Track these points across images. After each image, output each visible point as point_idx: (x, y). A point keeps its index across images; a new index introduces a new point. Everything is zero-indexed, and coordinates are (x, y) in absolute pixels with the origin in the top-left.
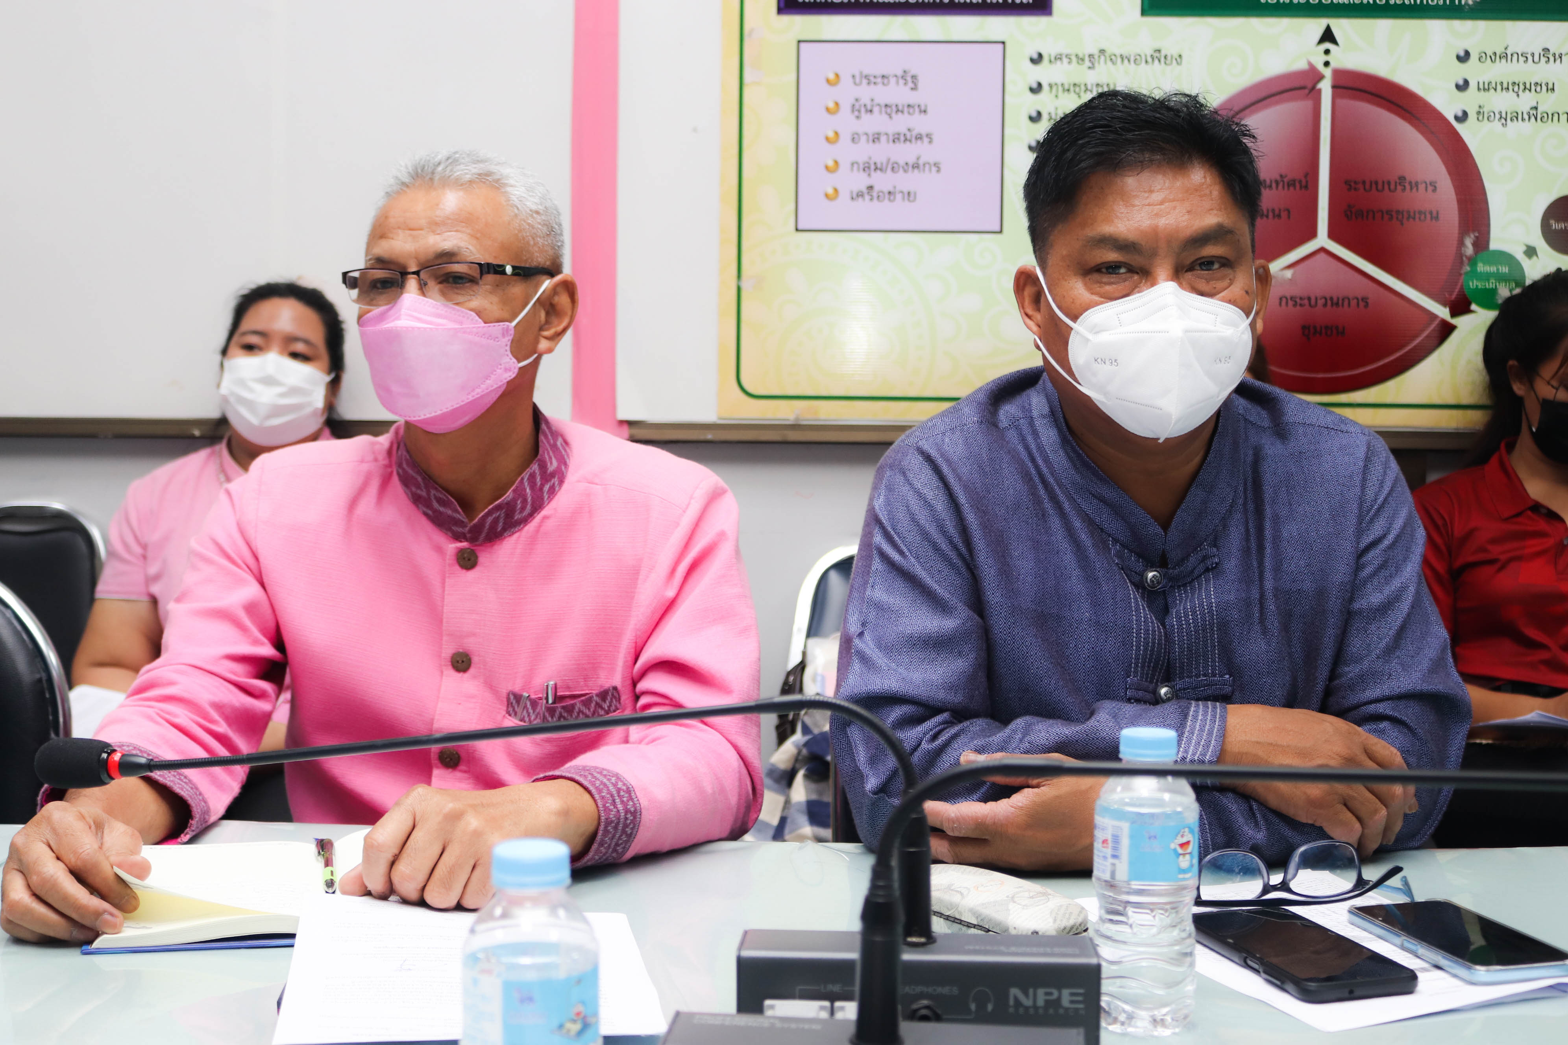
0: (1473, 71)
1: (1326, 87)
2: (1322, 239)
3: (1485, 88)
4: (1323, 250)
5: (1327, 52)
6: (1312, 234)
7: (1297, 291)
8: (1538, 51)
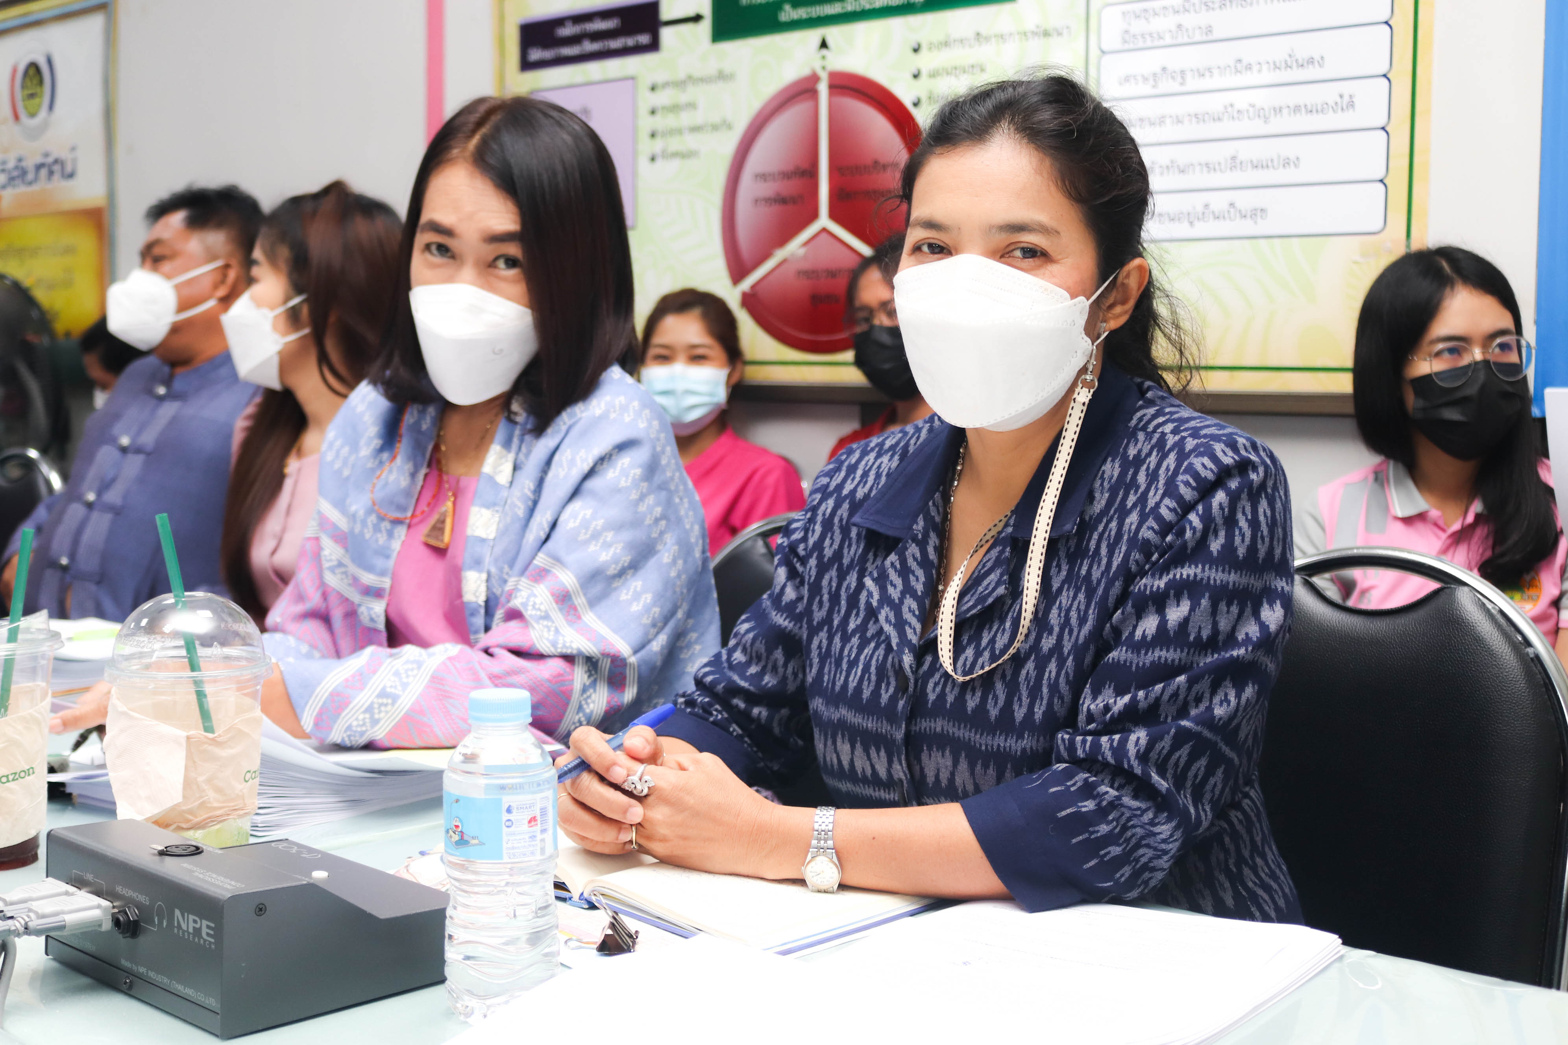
0: (926, 61)
1: (823, 88)
2: (824, 220)
3: (933, 75)
4: (824, 230)
5: (824, 57)
6: (814, 215)
7: (806, 266)
8: (971, 34)
